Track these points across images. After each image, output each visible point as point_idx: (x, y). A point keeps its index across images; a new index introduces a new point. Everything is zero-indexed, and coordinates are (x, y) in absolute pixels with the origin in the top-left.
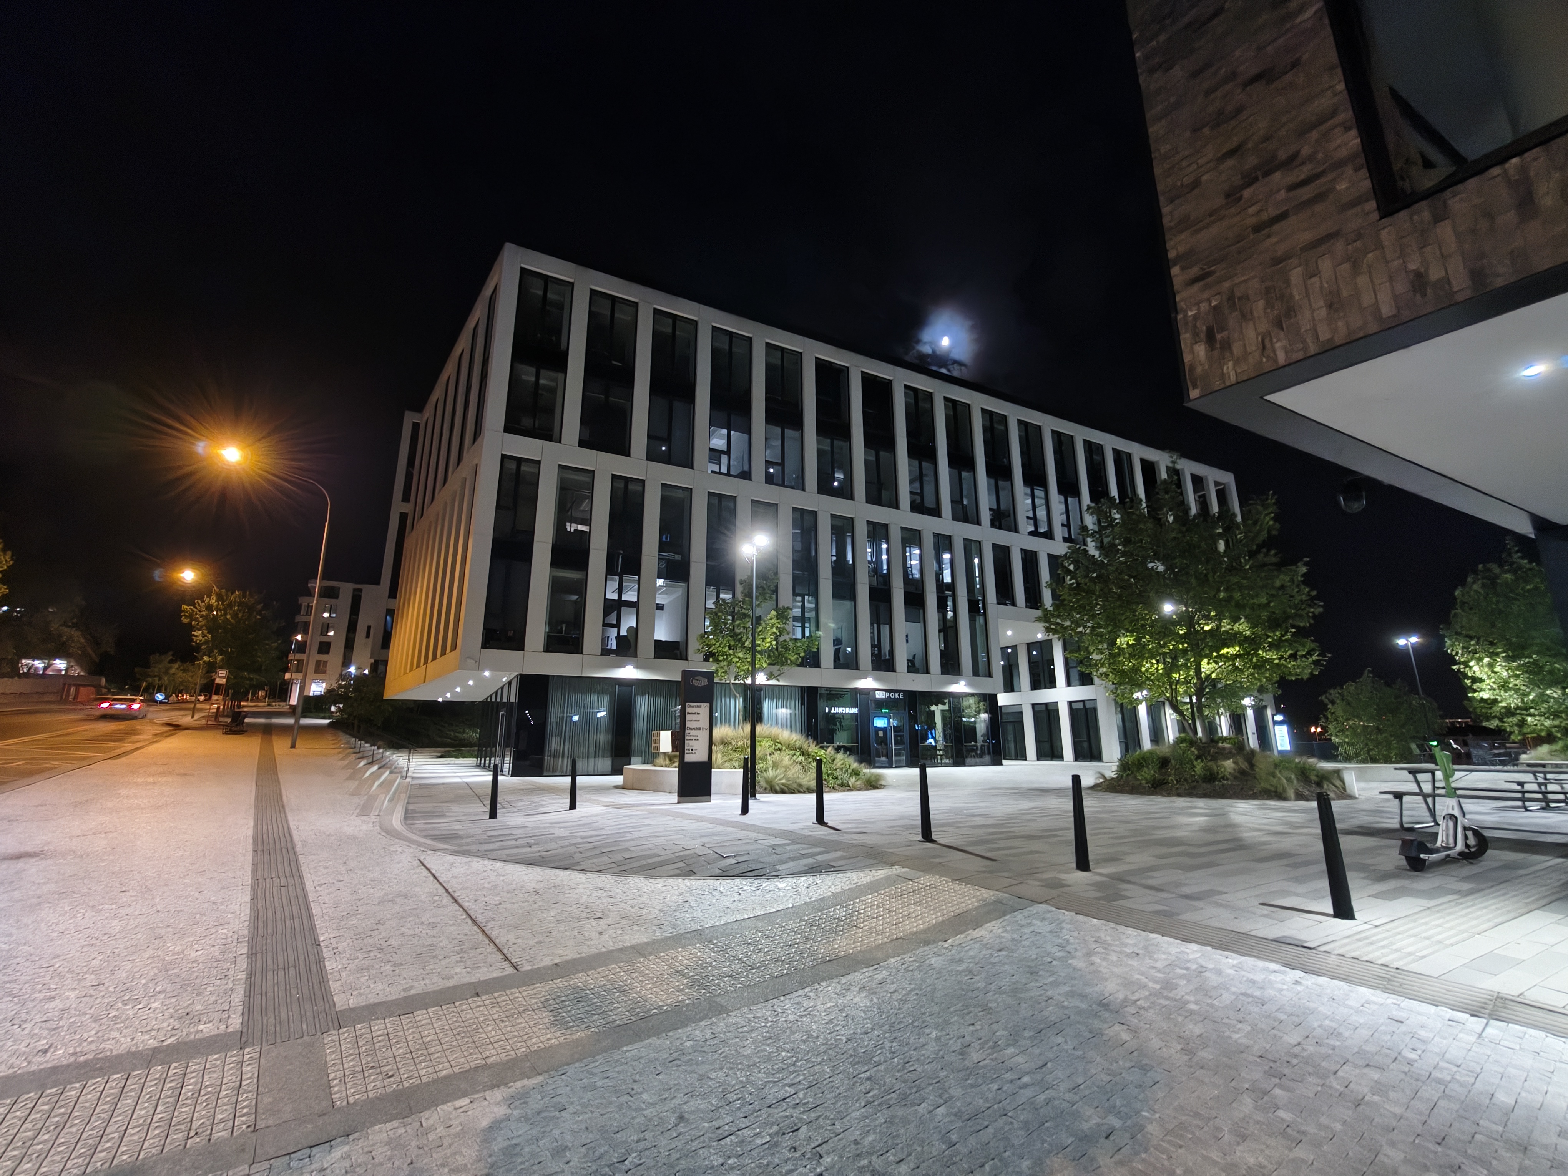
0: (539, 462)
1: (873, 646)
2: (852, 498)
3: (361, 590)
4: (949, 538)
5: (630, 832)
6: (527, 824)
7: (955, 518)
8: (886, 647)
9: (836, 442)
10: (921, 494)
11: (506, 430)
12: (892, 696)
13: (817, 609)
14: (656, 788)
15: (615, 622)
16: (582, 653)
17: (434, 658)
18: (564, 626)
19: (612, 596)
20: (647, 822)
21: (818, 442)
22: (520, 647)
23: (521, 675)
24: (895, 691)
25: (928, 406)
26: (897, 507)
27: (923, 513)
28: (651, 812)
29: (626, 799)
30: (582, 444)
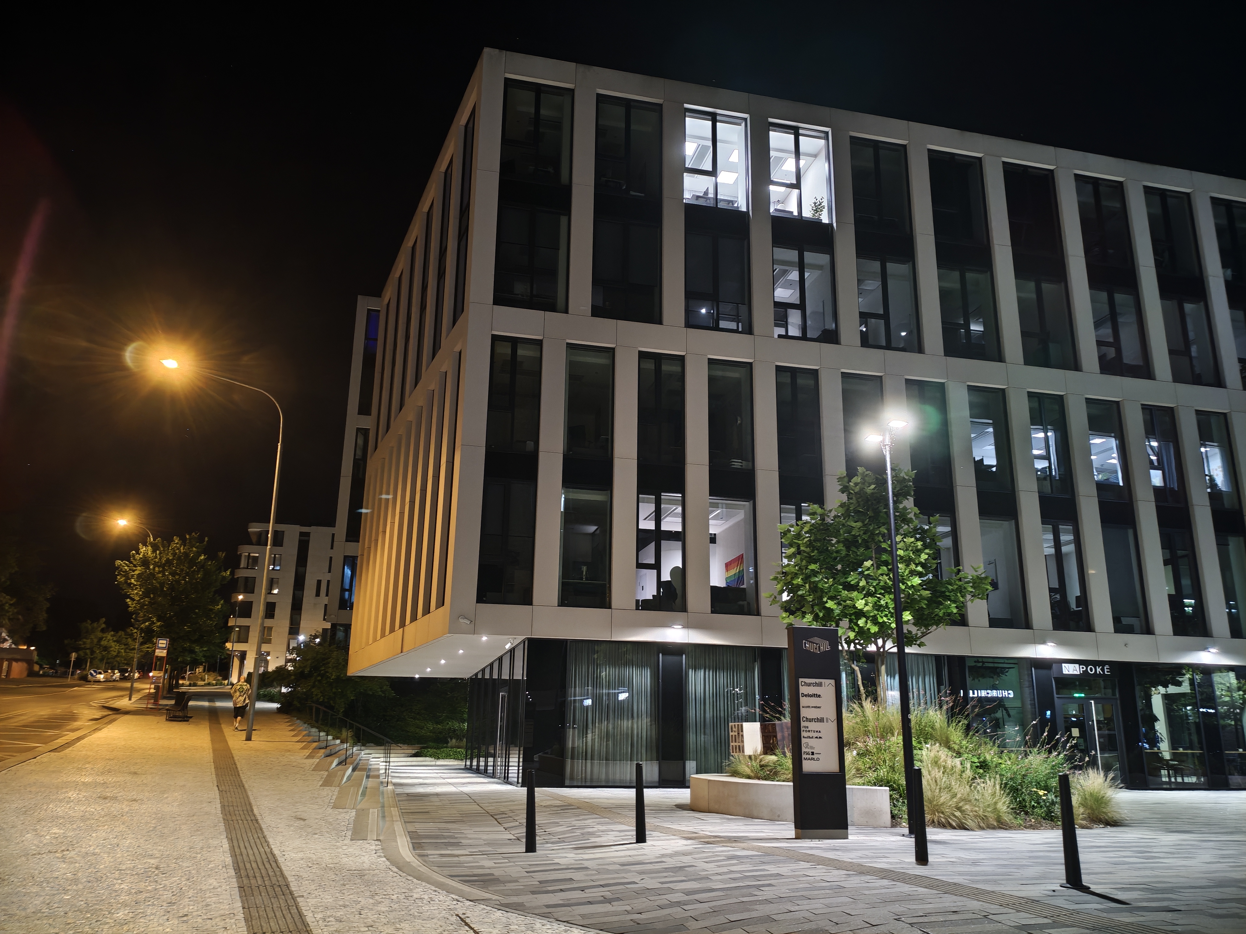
0: (539, 343)
1: (1051, 590)
2: (1000, 358)
3: (308, 534)
4: (1170, 412)
5: (758, 887)
6: (586, 864)
7: (1178, 378)
8: (1074, 590)
9: (969, 276)
10: (1116, 343)
11: (497, 301)
12: (1091, 669)
13: (954, 534)
14: (749, 814)
15: (652, 561)
16: (610, 607)
17: (414, 618)
18: (584, 569)
19: (648, 525)
20: (772, 869)
21: (940, 278)
22: (526, 599)
23: (529, 640)
24: (1095, 663)
25: (1118, 205)
26: (1076, 366)
27: (1122, 375)
28: (768, 852)
29: (710, 828)
30: (597, 312)
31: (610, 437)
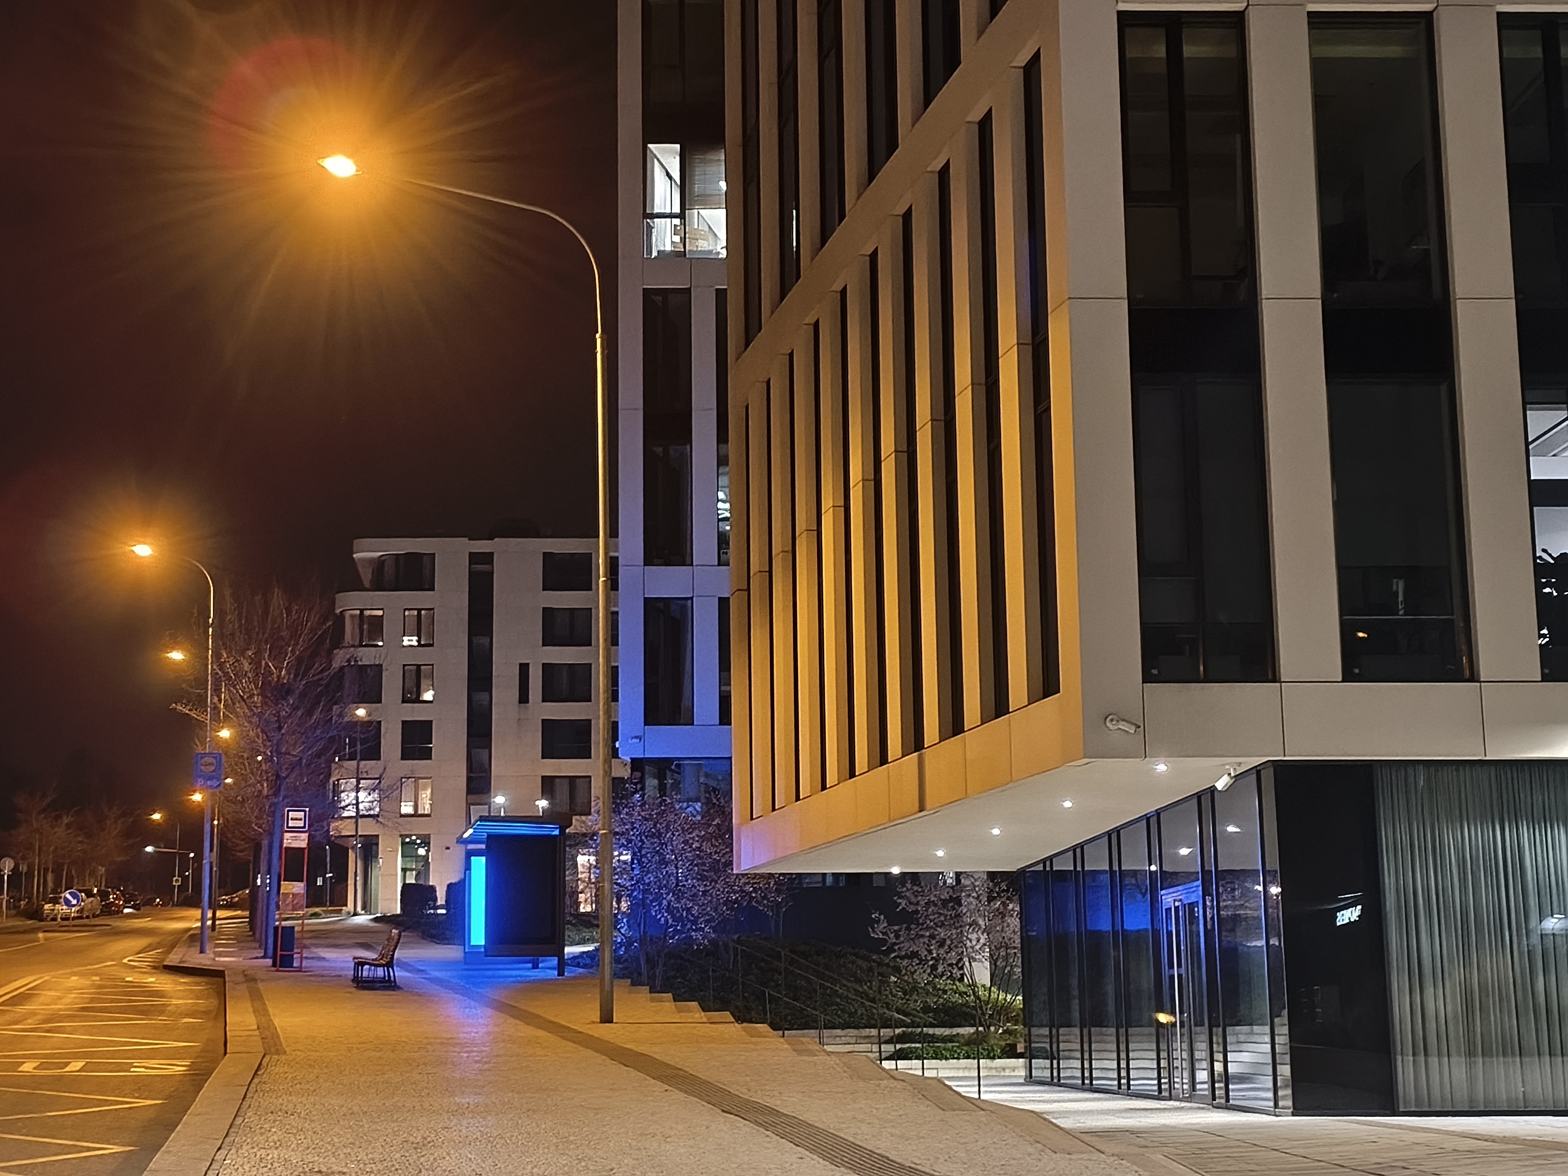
0: (1238, 21)
16: (1473, 678)
17: (953, 728)
18: (1400, 586)
22: (1261, 666)
23: (1277, 765)
31: (1433, 247)
